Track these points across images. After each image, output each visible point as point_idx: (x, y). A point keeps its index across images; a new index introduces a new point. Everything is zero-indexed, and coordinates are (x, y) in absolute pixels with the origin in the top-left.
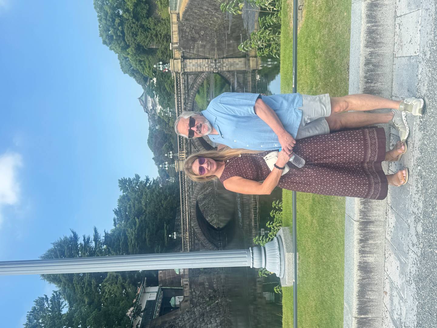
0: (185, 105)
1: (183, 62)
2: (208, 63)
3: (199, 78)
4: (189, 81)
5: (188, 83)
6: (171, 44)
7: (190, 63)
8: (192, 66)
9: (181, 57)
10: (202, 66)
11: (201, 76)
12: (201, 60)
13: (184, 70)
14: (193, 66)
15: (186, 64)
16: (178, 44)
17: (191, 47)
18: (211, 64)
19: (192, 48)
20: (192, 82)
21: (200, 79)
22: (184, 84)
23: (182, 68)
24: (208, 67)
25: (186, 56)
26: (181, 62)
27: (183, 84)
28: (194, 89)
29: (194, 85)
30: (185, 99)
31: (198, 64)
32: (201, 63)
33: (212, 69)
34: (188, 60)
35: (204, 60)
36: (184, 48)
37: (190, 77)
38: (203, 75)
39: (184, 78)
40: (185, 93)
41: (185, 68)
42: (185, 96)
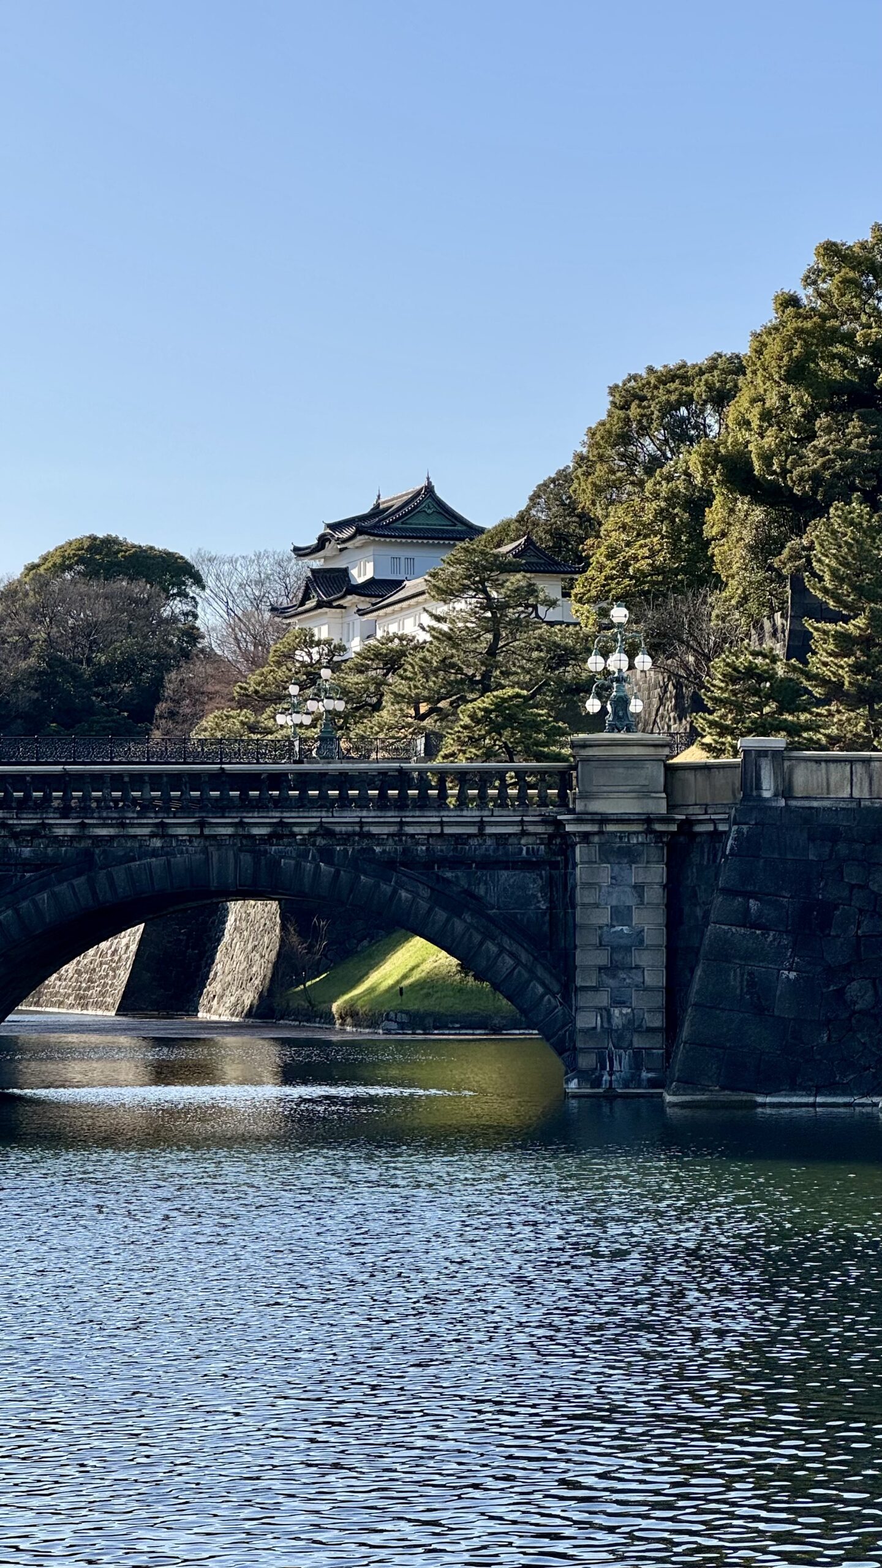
0: (310, 834)
1: (649, 831)
2: (634, 1026)
3: (524, 957)
4: (505, 874)
5: (488, 864)
7: (639, 889)
8: (614, 903)
9: (687, 825)
10: (611, 982)
11: (540, 972)
12: (655, 978)
13: (586, 837)
14: (616, 912)
15: (629, 855)
16: (782, 803)
17: (752, 903)
18: (626, 1057)
20: (492, 900)
21: (518, 962)
23: (603, 819)
24: (609, 1031)
25: (695, 858)
26: (648, 820)
27: (482, 824)
30: (361, 836)
31: (628, 949)
32: (636, 977)
33: (586, 1061)
34: (655, 873)
35: (659, 1000)
36: (748, 847)
37: (533, 883)
38: (548, 990)
39: (524, 833)
40: (412, 836)
41: (601, 845)
42: (388, 835)
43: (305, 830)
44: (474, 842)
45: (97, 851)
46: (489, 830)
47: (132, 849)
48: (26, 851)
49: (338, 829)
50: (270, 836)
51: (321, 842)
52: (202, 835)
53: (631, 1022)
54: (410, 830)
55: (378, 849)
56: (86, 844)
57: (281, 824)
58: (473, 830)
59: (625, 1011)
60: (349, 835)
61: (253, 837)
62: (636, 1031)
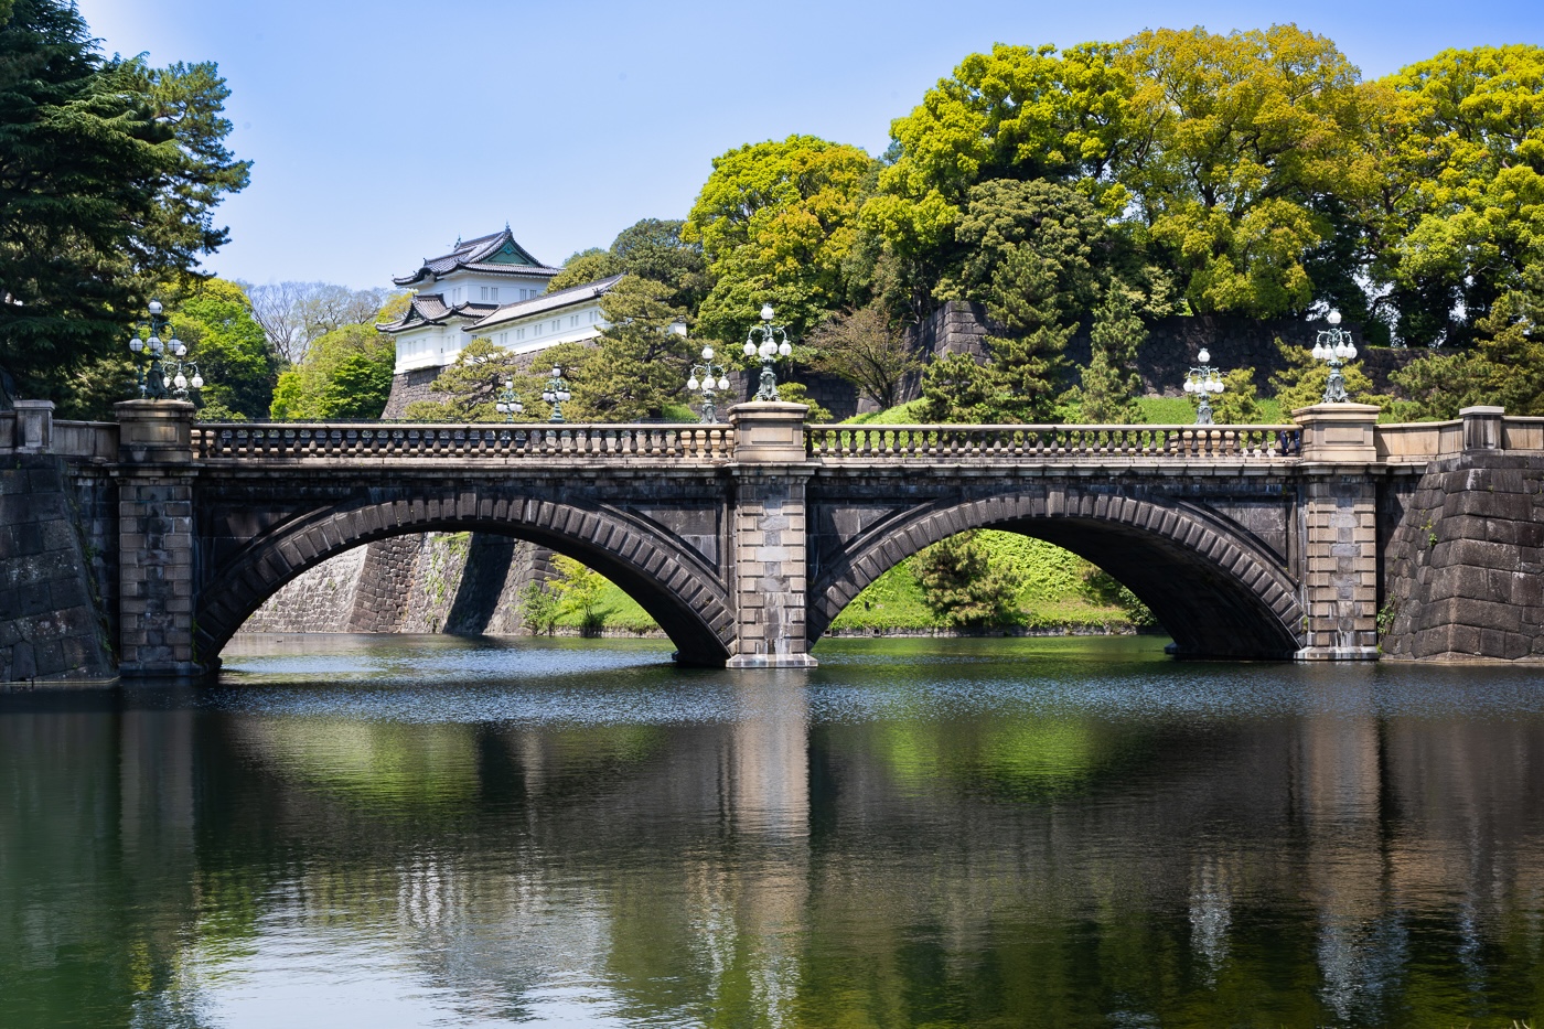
0: (1121, 476)
1: (1365, 476)
2: (1353, 615)
3: (1268, 565)
5: (1242, 498)
6: (1501, 410)
8: (1340, 524)
9: (1391, 469)
10: (1339, 583)
11: (1279, 575)
12: (1370, 579)
13: (1321, 478)
14: (1342, 531)
16: (1502, 452)
17: (1489, 523)
18: (1350, 636)
19: (1486, 528)
20: (1246, 524)
21: (1264, 569)
22: (1240, 477)
24: (1338, 618)
26: (1368, 467)
27: (1242, 469)
28: (1210, 533)
29: (1229, 536)
30: (1156, 475)
31: (1350, 559)
32: (1356, 578)
33: (1322, 640)
34: (1370, 505)
35: (1371, 594)
38: (1286, 589)
39: (1270, 476)
40: (1192, 477)
41: (1331, 484)
42: (1176, 477)
43: (1117, 473)
44: (1234, 482)
45: (965, 488)
46: (1246, 473)
47: (990, 486)
48: (913, 488)
49: (1140, 472)
50: (1091, 477)
51: (1126, 481)
52: (1043, 477)
53: (1352, 611)
54: (1191, 473)
55: (1166, 487)
56: (956, 483)
57: (1102, 468)
58: (1236, 473)
59: (1349, 603)
60: (1147, 476)
61: (1079, 478)
62: (1356, 617)
